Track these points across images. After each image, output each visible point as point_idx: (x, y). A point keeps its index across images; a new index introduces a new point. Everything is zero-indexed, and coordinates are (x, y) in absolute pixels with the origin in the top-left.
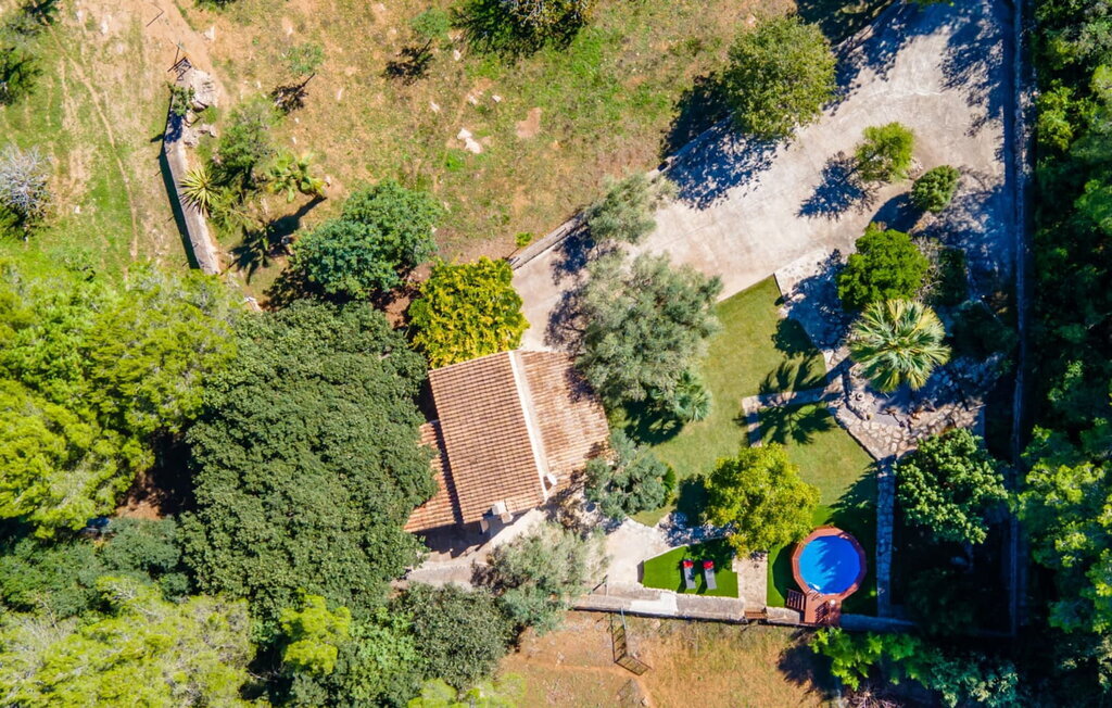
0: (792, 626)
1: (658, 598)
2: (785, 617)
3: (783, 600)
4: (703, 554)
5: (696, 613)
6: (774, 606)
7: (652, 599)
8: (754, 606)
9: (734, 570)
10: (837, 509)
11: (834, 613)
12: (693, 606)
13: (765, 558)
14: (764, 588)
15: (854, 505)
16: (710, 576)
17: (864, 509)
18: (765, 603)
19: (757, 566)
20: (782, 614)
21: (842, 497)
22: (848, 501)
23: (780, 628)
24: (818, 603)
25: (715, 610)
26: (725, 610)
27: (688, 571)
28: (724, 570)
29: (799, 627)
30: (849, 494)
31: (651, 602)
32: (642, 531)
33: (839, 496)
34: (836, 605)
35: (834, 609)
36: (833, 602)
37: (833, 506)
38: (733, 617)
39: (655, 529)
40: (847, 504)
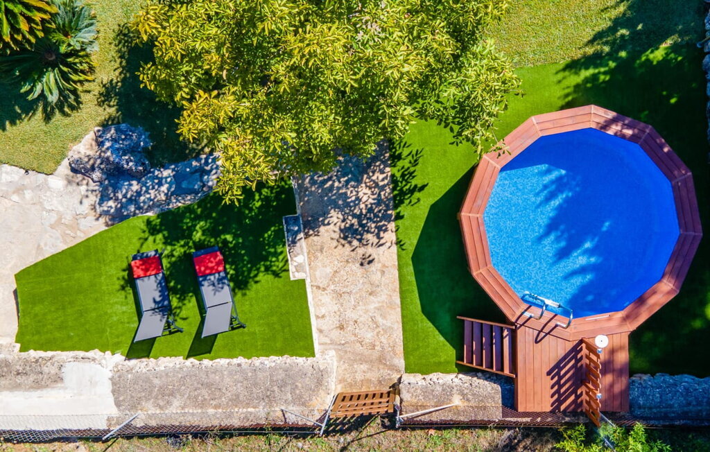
0: (483, 426)
1: (58, 379)
2: (457, 401)
3: (450, 352)
4: (198, 236)
5: (177, 413)
6: (425, 371)
7: (38, 385)
8: (369, 377)
9: (294, 275)
10: (586, 73)
11: (609, 378)
12: (166, 394)
13: (389, 236)
14: (394, 320)
15: (634, 55)
16: (217, 296)
17: (665, 62)
18: (401, 363)
19: (367, 261)
20: (448, 391)
21: (598, 37)
22: (617, 46)
23: (447, 434)
24: (554, 349)
25: (236, 400)
26: (269, 398)
27: (149, 288)
28: (264, 278)
29: (501, 426)
30: (617, 23)
31: (35, 394)
32: (20, 190)
33: (588, 34)
34: (612, 351)
35: (608, 367)
36: (602, 342)
37: (573, 66)
38: (295, 415)
39: (58, 181)
40: (612, 55)
